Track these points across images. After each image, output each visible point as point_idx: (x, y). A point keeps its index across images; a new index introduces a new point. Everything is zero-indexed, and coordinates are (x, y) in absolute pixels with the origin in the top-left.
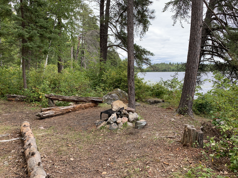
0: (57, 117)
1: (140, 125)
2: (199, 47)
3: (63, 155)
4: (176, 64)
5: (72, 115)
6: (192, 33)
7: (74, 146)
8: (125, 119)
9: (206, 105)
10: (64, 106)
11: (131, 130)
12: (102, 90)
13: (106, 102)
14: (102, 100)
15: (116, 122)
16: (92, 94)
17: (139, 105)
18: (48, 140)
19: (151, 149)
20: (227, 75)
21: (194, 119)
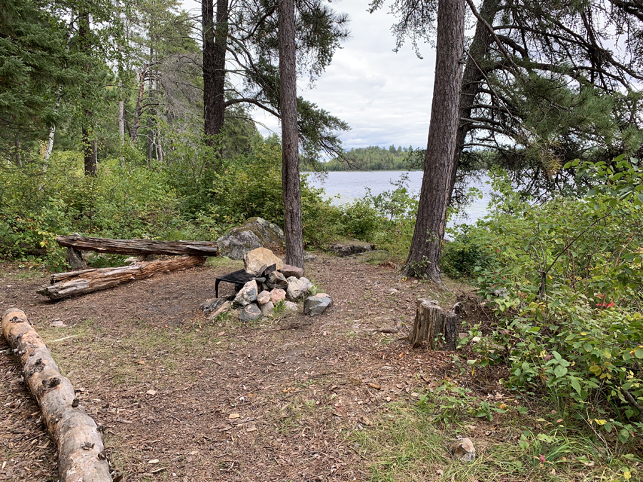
0: (96, 296)
1: (316, 306)
2: (455, 113)
3: (127, 384)
4: (406, 151)
5: (137, 289)
6: (438, 78)
7: (152, 363)
8: (279, 294)
9: (474, 256)
10: (112, 265)
11: (294, 319)
12: (213, 222)
13: (227, 253)
14: (215, 249)
15: (255, 302)
16: (187, 233)
17: (312, 260)
18: (82, 352)
19: (342, 359)
20: (527, 181)
21: (443, 288)
